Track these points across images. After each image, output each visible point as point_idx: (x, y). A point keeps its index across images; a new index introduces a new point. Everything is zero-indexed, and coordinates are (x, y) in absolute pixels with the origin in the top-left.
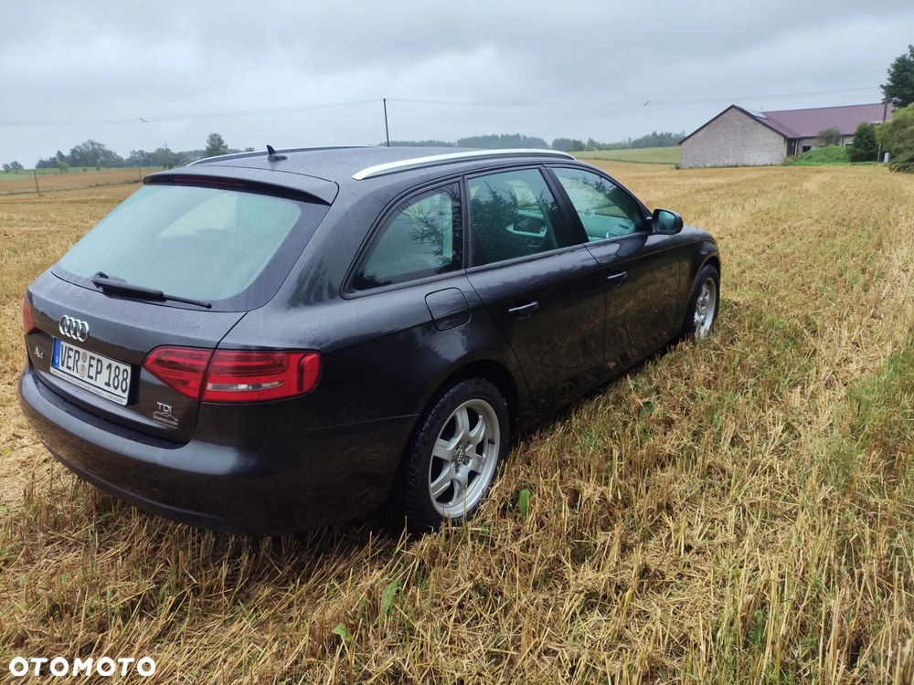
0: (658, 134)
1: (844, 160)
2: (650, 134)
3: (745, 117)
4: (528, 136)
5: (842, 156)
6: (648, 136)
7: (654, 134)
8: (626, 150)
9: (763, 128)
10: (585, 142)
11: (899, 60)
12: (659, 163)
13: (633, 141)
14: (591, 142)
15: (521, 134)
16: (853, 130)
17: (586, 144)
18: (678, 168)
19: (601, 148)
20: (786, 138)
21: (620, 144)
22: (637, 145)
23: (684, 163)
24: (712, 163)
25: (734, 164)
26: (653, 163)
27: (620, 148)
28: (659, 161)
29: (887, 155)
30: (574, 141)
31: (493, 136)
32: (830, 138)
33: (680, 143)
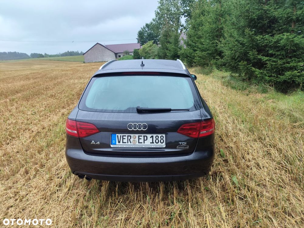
0: (69, 51)
1: (132, 59)
2: (67, 51)
3: (102, 46)
4: (20, 53)
5: (131, 58)
6: (66, 52)
7: (68, 51)
8: (59, 57)
9: (107, 50)
10: (43, 54)
11: (139, 31)
12: (73, 61)
13: (61, 54)
14: (46, 54)
15: (17, 52)
16: (133, 51)
17: (44, 55)
18: (84, 63)
19: (51, 56)
20: (115, 53)
21: (57, 55)
22: (63, 55)
23: (85, 61)
24: (94, 61)
25: (101, 61)
26: (72, 61)
27: (57, 56)
28: (73, 60)
29: (143, 57)
30: (39, 54)
31: (4, 52)
32: (127, 53)
33: (83, 55)
